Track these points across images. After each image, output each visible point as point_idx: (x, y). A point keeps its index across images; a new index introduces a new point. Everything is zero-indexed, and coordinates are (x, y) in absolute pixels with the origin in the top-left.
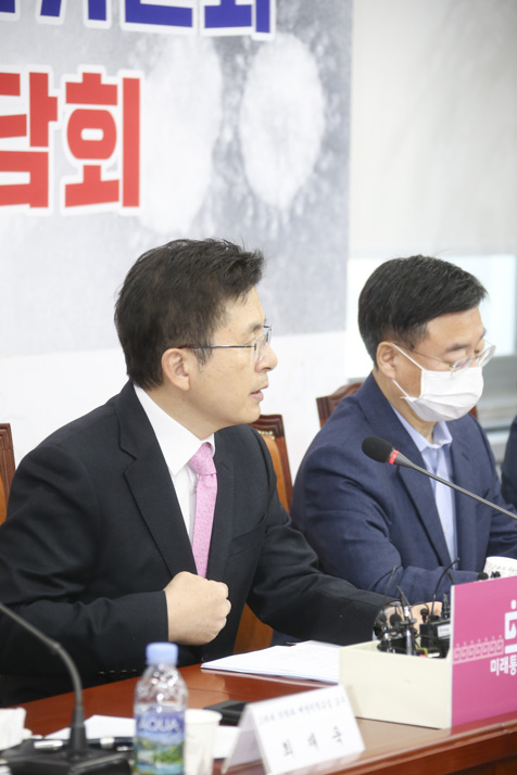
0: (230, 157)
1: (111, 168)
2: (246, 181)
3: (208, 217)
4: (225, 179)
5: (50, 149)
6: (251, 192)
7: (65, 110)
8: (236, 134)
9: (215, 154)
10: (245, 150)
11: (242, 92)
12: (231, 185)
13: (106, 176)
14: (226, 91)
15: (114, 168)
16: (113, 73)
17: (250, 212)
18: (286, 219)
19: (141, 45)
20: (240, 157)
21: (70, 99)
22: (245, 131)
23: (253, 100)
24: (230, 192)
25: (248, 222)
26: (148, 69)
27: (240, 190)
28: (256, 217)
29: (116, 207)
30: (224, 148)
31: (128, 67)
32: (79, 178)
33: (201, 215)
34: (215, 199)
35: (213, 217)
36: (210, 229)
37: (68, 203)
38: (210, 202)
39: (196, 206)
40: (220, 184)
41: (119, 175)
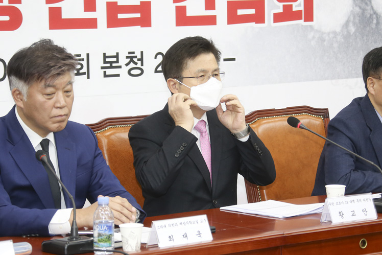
2: (372, 8)
3: (351, 24)
4: (360, 8)
6: (375, 13)
12: (364, 10)
13: (294, 9)
15: (299, 5)
17: (375, 21)
24: (363, 13)
25: (374, 26)
27: (369, 12)
28: (378, 23)
29: (301, 22)
32: (281, 10)
33: (347, 24)
34: (354, 18)
35: (354, 24)
36: (352, 29)
37: (275, 21)
38: (352, 18)
39: (343, 20)
40: (357, 9)
41: (302, 8)
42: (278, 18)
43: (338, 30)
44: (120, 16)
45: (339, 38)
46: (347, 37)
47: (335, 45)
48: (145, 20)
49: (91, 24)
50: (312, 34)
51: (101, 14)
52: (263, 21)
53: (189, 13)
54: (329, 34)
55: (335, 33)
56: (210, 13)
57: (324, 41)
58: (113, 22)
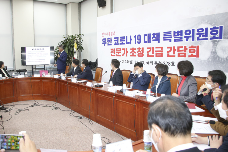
0: (214, 53)
1: (195, 54)
2: (217, 55)
5: (187, 52)
6: (218, 56)
7: (188, 49)
8: (215, 50)
9: (211, 52)
10: (217, 52)
11: (216, 46)
12: (214, 56)
13: (194, 55)
14: (213, 46)
16: (195, 45)
17: (218, 58)
18: (225, 59)
19: (199, 42)
20: (216, 53)
21: (189, 48)
22: (217, 50)
23: (218, 46)
25: (217, 60)
26: (200, 45)
27: (216, 56)
28: (219, 59)
29: (196, 57)
30: (213, 52)
31: (197, 44)
32: (190, 55)
33: (209, 59)
34: (211, 57)
35: (211, 59)
36: (210, 60)
37: (189, 57)
38: (210, 57)
39: (208, 58)
40: (212, 55)
41: (196, 54)
42: (189, 56)
43: (206, 60)
44: (158, 55)
45: (206, 62)
46: (209, 62)
47: (205, 63)
48: (162, 56)
49: (153, 56)
50: (198, 60)
51: (155, 55)
52: (186, 57)
53: (170, 55)
54: (203, 61)
55: (205, 61)
56: (174, 55)
57: (202, 62)
58: (156, 56)
